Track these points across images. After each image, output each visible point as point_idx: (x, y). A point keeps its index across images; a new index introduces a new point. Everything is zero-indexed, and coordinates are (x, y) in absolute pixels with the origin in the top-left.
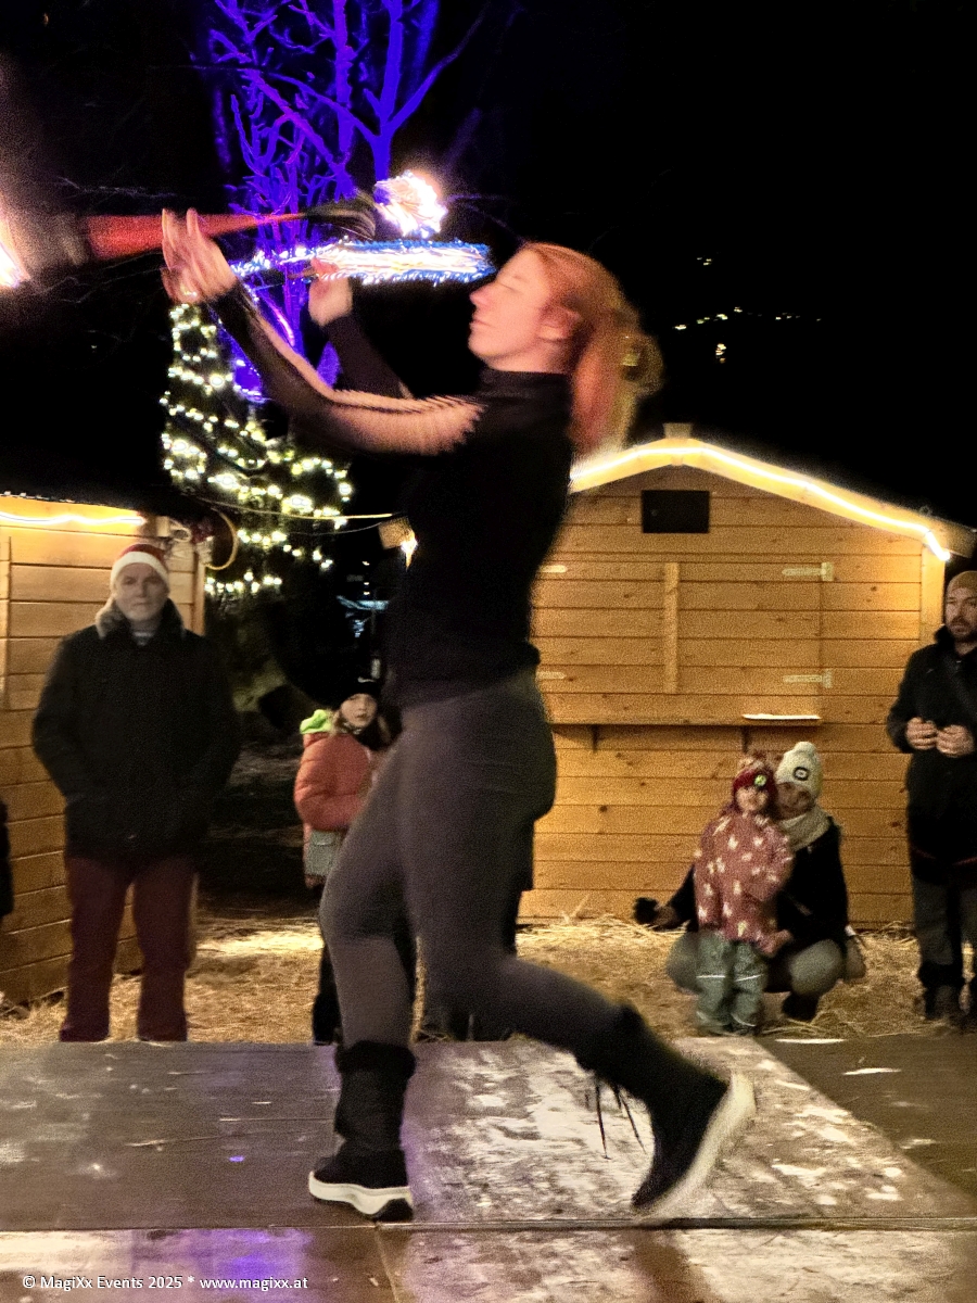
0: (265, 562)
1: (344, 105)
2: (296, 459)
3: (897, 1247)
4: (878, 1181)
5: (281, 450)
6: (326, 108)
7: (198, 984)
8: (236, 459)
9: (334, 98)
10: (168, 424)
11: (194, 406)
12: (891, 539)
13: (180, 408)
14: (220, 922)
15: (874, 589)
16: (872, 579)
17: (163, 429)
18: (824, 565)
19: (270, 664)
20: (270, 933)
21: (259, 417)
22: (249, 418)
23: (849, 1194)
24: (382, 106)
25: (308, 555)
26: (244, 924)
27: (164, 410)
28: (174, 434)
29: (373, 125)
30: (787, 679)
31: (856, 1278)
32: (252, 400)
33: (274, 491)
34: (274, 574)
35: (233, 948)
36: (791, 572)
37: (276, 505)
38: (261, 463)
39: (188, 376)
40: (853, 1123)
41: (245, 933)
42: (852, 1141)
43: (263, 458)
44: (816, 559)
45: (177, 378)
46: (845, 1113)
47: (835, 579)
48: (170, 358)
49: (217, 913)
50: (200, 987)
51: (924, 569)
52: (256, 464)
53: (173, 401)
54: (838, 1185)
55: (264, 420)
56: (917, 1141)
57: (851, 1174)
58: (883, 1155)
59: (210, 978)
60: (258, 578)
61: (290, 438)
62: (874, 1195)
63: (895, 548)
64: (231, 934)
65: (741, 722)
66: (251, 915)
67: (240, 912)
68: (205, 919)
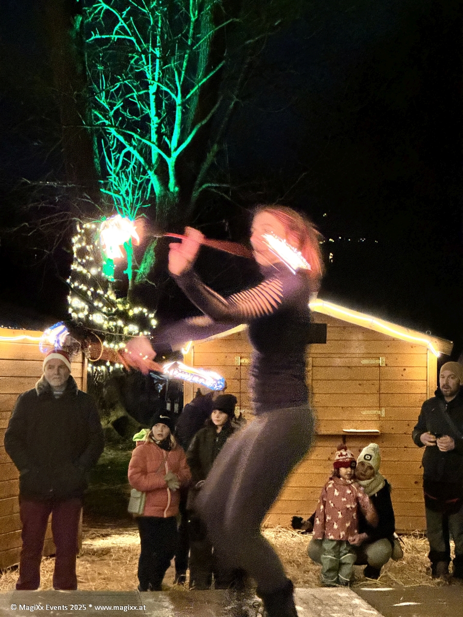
1: (154, 143)
2: (131, 308)
5: (124, 304)
6: (146, 145)
7: (82, 561)
8: (103, 307)
9: (149, 140)
10: (71, 292)
11: (82, 283)
12: (412, 346)
13: (76, 284)
14: (93, 530)
15: (405, 370)
16: (404, 365)
17: (68, 294)
18: (381, 358)
19: (118, 406)
20: (117, 536)
21: (113, 288)
22: (109, 289)
24: (173, 144)
26: (104, 532)
27: (69, 285)
28: (73, 296)
29: (168, 152)
30: (363, 413)
32: (110, 280)
33: (120, 323)
35: (99, 543)
36: (365, 362)
37: (121, 330)
38: (114, 310)
39: (80, 269)
41: (105, 536)
43: (115, 308)
44: (377, 356)
45: (75, 270)
47: (386, 365)
48: (72, 261)
49: (91, 526)
50: (84, 563)
51: (428, 360)
52: (112, 310)
53: (73, 281)
55: (115, 290)
59: (88, 558)
60: (113, 364)
61: (128, 298)
63: (414, 351)
64: (98, 536)
65: (342, 433)
66: (108, 527)
67: (103, 525)
68: (86, 529)
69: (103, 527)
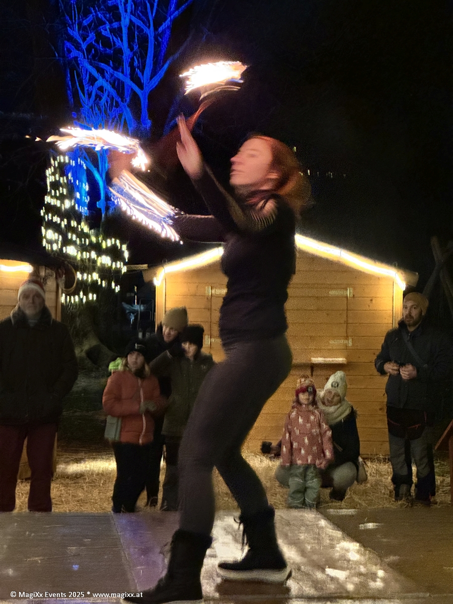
0: (89, 288)
1: (127, 76)
2: (104, 240)
4: (375, 577)
5: (96, 235)
8: (76, 240)
9: (122, 73)
10: (44, 224)
11: (56, 215)
13: (50, 216)
14: (67, 455)
15: (371, 300)
16: (371, 295)
17: (42, 226)
18: (348, 289)
19: (91, 335)
21: (87, 220)
22: (82, 221)
23: (361, 583)
24: (144, 78)
25: (109, 285)
26: (78, 456)
27: (43, 217)
28: (47, 228)
29: (141, 86)
30: (331, 342)
32: (83, 212)
33: (93, 255)
34: (93, 294)
35: (74, 468)
36: (333, 292)
37: (94, 262)
38: (88, 242)
39: (53, 202)
40: (362, 549)
41: (78, 461)
42: (362, 559)
43: (88, 239)
44: (345, 287)
45: (49, 202)
47: (354, 296)
48: (45, 192)
49: (66, 451)
50: (58, 486)
51: (394, 291)
52: (84, 242)
53: (47, 213)
54: (356, 579)
55: (89, 222)
56: (392, 558)
58: (376, 564)
59: (63, 481)
60: (86, 294)
61: (101, 229)
62: (372, 584)
65: (310, 362)
66: (81, 452)
67: (77, 450)
68: (60, 453)
69: (77, 452)
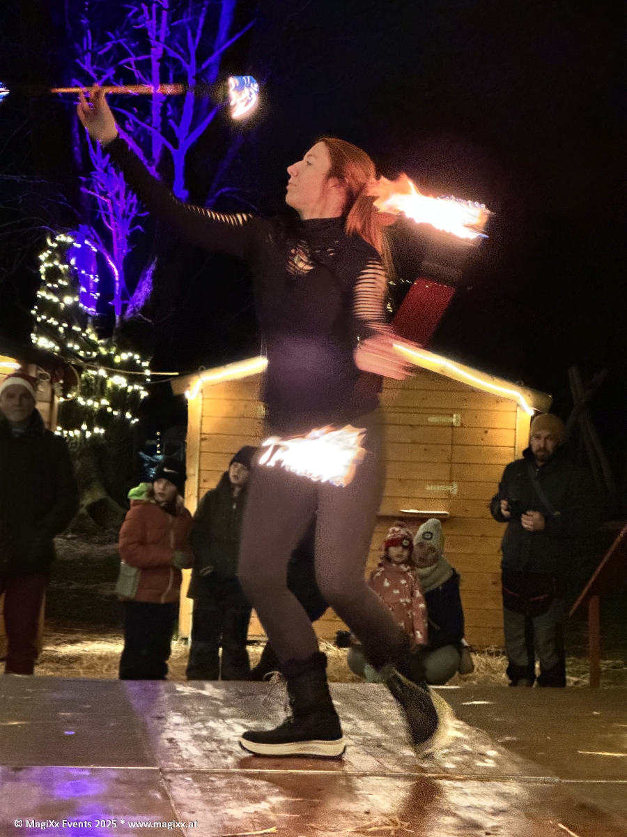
0: (95, 419)
1: (156, 128)
2: (118, 353)
3: (495, 790)
4: (484, 757)
5: (107, 347)
6: (145, 130)
7: (43, 668)
8: (79, 350)
9: (150, 124)
10: (36, 328)
11: (53, 316)
12: (498, 400)
13: (44, 317)
14: (57, 635)
15: (486, 432)
16: (485, 426)
17: (32, 331)
18: (455, 415)
19: (95, 485)
20: (89, 642)
21: (94, 324)
22: (88, 325)
23: (464, 763)
24: (180, 131)
25: (123, 415)
26: (73, 637)
27: (34, 318)
28: (39, 334)
29: (175, 143)
30: (428, 488)
31: (468, 804)
32: (90, 313)
33: (102, 372)
34: (100, 426)
35: (67, 650)
36: (432, 419)
37: (103, 381)
38: (95, 354)
39: (50, 297)
40: (467, 728)
41: (72, 642)
42: (466, 737)
43: (95, 351)
44: (450, 412)
45: (43, 298)
46: (462, 723)
47: (462, 424)
48: (39, 284)
49: (56, 631)
50: (43, 670)
51: (518, 420)
52: (91, 355)
53: (40, 313)
54: (457, 758)
55: (97, 327)
56: (508, 738)
57: (465, 753)
58: (486, 744)
59: (51, 665)
60: (90, 428)
61: (114, 339)
62: (480, 764)
63: (502, 407)
64: (65, 643)
65: (399, 515)
66: (78, 632)
67: (71, 631)
68: (49, 634)
